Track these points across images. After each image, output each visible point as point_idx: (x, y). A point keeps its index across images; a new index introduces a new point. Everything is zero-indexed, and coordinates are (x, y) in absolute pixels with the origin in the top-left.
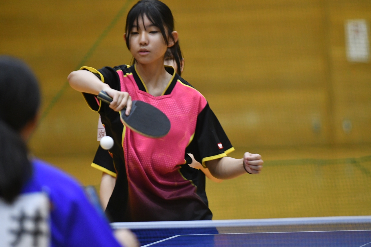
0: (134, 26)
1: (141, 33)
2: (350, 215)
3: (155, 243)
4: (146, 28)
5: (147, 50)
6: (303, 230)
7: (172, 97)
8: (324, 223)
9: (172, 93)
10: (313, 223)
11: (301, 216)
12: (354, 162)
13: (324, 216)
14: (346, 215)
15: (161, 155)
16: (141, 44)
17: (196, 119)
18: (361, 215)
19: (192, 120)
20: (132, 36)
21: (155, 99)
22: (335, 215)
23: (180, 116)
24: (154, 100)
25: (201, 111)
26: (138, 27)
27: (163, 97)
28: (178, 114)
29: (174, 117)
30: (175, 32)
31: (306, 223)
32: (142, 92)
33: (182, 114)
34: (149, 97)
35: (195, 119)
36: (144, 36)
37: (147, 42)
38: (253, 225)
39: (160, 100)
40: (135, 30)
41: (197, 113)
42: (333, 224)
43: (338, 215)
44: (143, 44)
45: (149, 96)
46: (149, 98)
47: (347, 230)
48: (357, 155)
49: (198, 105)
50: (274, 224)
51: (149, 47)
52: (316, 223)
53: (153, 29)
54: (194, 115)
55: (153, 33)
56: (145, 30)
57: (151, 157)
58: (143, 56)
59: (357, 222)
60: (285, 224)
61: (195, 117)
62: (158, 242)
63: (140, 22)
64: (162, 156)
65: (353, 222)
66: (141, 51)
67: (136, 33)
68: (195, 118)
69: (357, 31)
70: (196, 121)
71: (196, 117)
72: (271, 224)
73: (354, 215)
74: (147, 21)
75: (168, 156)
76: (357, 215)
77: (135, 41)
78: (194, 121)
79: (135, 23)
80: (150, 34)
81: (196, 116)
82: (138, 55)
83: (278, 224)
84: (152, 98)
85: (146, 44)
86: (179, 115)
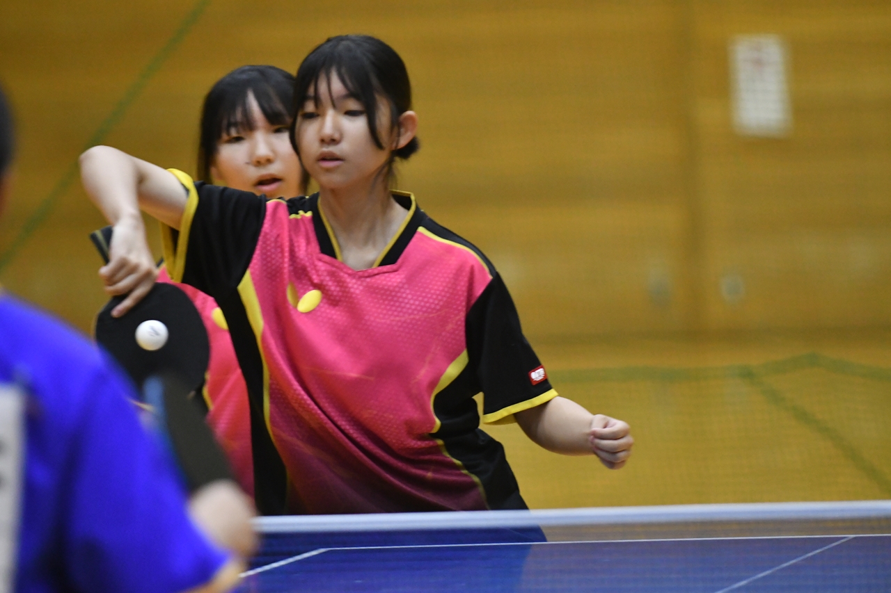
0: (309, 98)
1: (324, 115)
3: (267, 567)
4: (335, 102)
5: (336, 155)
7: (400, 272)
9: (400, 260)
12: (748, 375)
16: (323, 141)
17: (462, 323)
19: (450, 327)
20: (303, 122)
21: (357, 277)
24: (354, 278)
25: (473, 302)
26: (317, 100)
27: (376, 272)
30: (409, 113)
32: (326, 258)
34: (342, 270)
35: (459, 323)
36: (330, 121)
37: (336, 136)
39: (368, 280)
40: (310, 107)
41: (464, 309)
44: (327, 140)
45: (342, 268)
46: (342, 274)
48: (754, 359)
49: (464, 289)
51: (343, 148)
53: (353, 105)
54: (456, 312)
55: (351, 113)
56: (334, 106)
58: (328, 170)
61: (458, 318)
63: (323, 87)
66: (324, 158)
68: (459, 320)
69: (759, 63)
70: (461, 328)
71: (463, 319)
74: (337, 86)
77: (310, 132)
78: (455, 327)
79: (311, 91)
80: (346, 116)
81: (462, 316)
82: (317, 167)
84: (349, 275)
85: (333, 141)
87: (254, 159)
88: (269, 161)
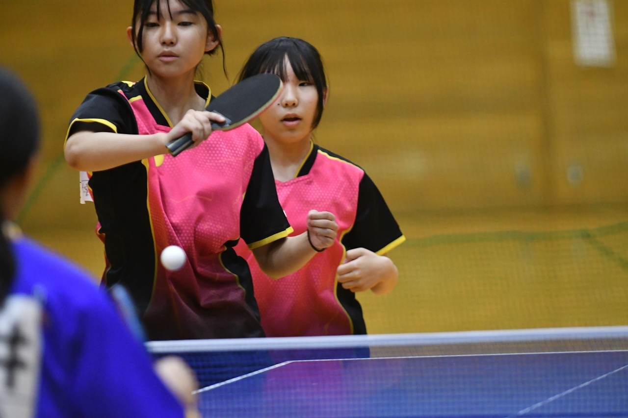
0: (153, 13)
1: (164, 24)
2: (580, 325)
3: (250, 375)
4: (172, 16)
5: (172, 53)
6: (501, 351)
8: (536, 338)
10: (517, 339)
11: (497, 328)
12: (587, 236)
13: (535, 327)
14: (573, 325)
15: (208, 225)
16: (164, 43)
17: (252, 167)
18: (598, 325)
19: (246, 168)
20: (148, 29)
22: (554, 326)
23: (231, 161)
26: (159, 14)
28: (227, 158)
29: (222, 162)
31: (504, 339)
32: (162, 127)
33: (233, 158)
35: (250, 167)
36: (168, 30)
37: (174, 40)
38: (415, 342)
40: (153, 19)
41: (254, 157)
42: (551, 341)
43: (560, 326)
44: (168, 42)
47: (574, 351)
48: (592, 224)
50: (452, 341)
51: (178, 48)
52: (524, 339)
53: (186, 18)
54: (249, 159)
55: (184, 24)
56: (171, 18)
57: (195, 228)
58: (167, 63)
59: (591, 336)
60: (469, 341)
61: (250, 163)
62: (256, 373)
63: (163, 5)
64: (209, 227)
65: (585, 337)
66: (164, 55)
67: (154, 25)
68: (251, 164)
69: (592, 14)
70: (251, 171)
71: (253, 164)
72: (446, 342)
73: (586, 325)
74: (174, 5)
75: (217, 226)
76: (592, 325)
77: (153, 38)
78: (248, 169)
79: (154, 8)
80: (180, 26)
81: (253, 161)
82: (157, 61)
83: (458, 341)
85: (172, 44)
86: (229, 160)
87: (284, 102)
88: (294, 105)
